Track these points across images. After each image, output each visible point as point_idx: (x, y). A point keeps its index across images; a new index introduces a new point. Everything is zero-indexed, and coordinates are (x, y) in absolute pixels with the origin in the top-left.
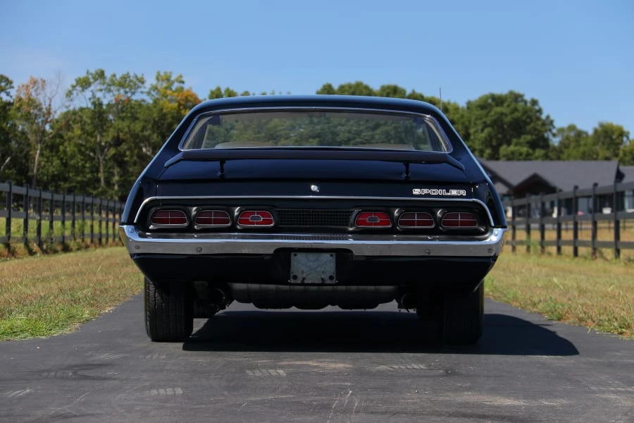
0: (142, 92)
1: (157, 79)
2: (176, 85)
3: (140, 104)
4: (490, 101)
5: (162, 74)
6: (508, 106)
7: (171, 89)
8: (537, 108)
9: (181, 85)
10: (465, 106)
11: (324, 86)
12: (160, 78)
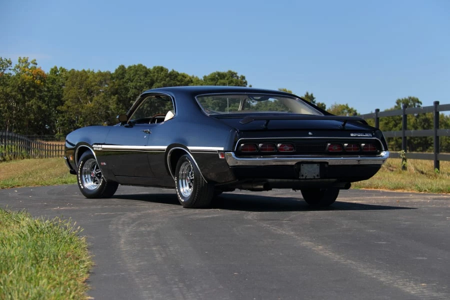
0: (10, 69)
1: (19, 61)
2: (31, 65)
3: (9, 76)
4: (217, 76)
5: (22, 59)
6: (228, 79)
7: (28, 68)
8: (244, 81)
9: (35, 65)
10: (203, 79)
11: (120, 66)
12: (21, 61)
